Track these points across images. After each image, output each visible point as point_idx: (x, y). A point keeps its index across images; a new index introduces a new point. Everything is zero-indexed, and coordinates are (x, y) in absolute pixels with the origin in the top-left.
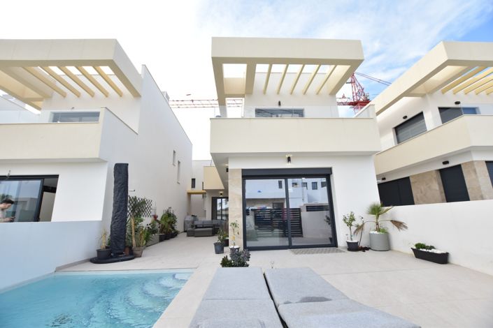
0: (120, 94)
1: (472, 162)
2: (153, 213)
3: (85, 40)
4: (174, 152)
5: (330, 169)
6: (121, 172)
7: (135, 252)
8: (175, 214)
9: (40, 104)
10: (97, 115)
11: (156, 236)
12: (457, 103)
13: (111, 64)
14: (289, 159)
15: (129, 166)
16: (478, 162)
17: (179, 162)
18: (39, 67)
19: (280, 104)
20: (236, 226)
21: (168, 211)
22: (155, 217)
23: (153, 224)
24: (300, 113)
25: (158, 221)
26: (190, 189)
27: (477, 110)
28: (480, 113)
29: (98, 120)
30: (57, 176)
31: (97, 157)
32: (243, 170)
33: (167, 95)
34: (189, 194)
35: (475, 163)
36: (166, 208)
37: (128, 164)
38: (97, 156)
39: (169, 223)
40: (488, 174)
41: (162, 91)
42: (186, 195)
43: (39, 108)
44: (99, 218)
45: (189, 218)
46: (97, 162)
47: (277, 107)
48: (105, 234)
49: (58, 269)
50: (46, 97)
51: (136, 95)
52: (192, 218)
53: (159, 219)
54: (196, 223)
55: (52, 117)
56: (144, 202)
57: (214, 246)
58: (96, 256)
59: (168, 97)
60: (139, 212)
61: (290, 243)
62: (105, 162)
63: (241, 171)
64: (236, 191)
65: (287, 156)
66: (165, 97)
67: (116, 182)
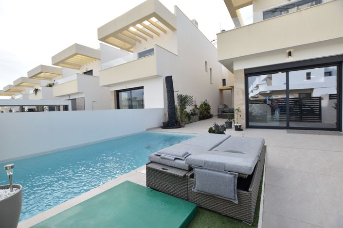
0: (165, 32)
2: (194, 104)
4: (206, 62)
6: (169, 81)
8: (210, 104)
9: (132, 50)
10: (152, 50)
11: (197, 117)
13: (154, 15)
14: (290, 54)
17: (211, 69)
18: (126, 31)
20: (239, 111)
21: (204, 102)
22: (196, 106)
23: (194, 110)
25: (197, 108)
26: (221, 87)
29: (153, 53)
32: (245, 70)
33: (195, 21)
34: (221, 91)
36: (204, 100)
37: (171, 76)
38: (156, 74)
39: (205, 109)
41: (191, 20)
42: (219, 91)
43: (132, 52)
44: (163, 107)
45: (221, 107)
46: (157, 77)
49: (148, 130)
50: (133, 45)
52: (223, 107)
53: (198, 107)
54: (225, 109)
55: (138, 56)
56: (186, 97)
58: (162, 125)
59: (197, 23)
60: (185, 103)
61: (288, 124)
62: (161, 76)
63: (243, 71)
64: (240, 86)
65: (288, 51)
66: (194, 23)
67: (167, 87)
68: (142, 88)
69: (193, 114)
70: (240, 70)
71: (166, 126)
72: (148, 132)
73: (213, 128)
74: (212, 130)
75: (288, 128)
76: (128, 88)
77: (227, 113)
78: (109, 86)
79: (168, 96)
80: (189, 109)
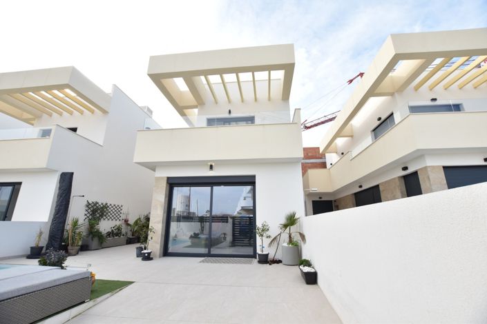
1: (426, 168)
3: (50, 69)
5: (254, 177)
6: (66, 181)
7: (69, 251)
10: (50, 131)
11: (122, 239)
12: (434, 100)
14: (211, 167)
16: (433, 167)
18: (31, 93)
19: (230, 112)
21: (147, 215)
22: (126, 221)
23: (118, 228)
24: (250, 120)
25: (128, 225)
27: (460, 106)
28: (464, 110)
30: (20, 183)
31: (45, 167)
32: (168, 178)
33: (149, 109)
35: (429, 169)
37: (73, 173)
40: (445, 182)
44: (47, 220)
47: (226, 115)
48: (41, 233)
55: (41, 134)
57: (136, 250)
58: (29, 253)
59: (151, 112)
61: (209, 251)
62: (57, 171)
63: (166, 179)
65: (209, 164)
66: (146, 110)
67: (60, 188)
69: (116, 233)
70: (162, 178)
74: (44, 260)
75: (209, 255)
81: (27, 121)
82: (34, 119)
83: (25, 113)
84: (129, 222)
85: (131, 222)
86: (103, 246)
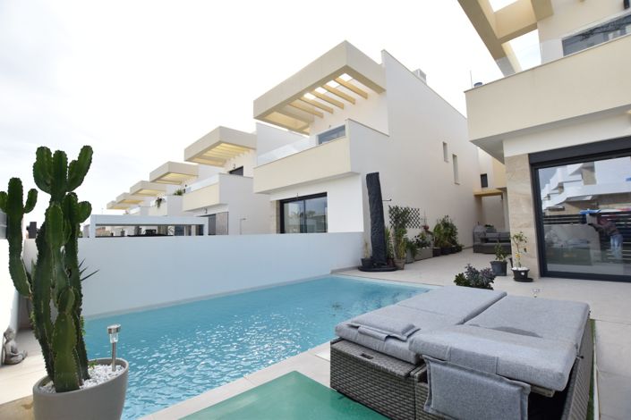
0: (365, 96)
2: (422, 224)
4: (444, 144)
6: (373, 182)
7: (396, 264)
8: (455, 224)
9: (307, 130)
10: (343, 128)
11: (428, 250)
15: (380, 175)
17: (454, 156)
18: (297, 100)
20: (521, 240)
21: (444, 220)
22: (426, 228)
23: (422, 236)
25: (429, 233)
26: (478, 189)
29: (344, 134)
31: (350, 171)
32: (531, 155)
33: (421, 71)
34: (479, 197)
36: (442, 217)
37: (378, 174)
39: (446, 234)
42: (473, 198)
43: (308, 134)
44: (362, 230)
45: (480, 229)
48: (366, 244)
49: (333, 272)
50: (310, 122)
51: (379, 90)
52: (484, 230)
54: (489, 235)
55: (318, 140)
56: (406, 212)
58: (361, 265)
59: (423, 75)
60: (404, 222)
62: (358, 174)
63: (527, 157)
64: (520, 189)
65: (630, 113)
66: (419, 76)
67: (369, 193)
68: (324, 195)
69: (421, 243)
70: (519, 157)
71: (368, 265)
72: (334, 276)
73: (466, 276)
74: (464, 279)
76: (300, 195)
77: (494, 242)
78: (268, 193)
79: (371, 209)
80: (412, 234)
81: (301, 131)
82: (307, 127)
83: (299, 122)
84: (429, 230)
85: (431, 229)
86: (416, 258)
